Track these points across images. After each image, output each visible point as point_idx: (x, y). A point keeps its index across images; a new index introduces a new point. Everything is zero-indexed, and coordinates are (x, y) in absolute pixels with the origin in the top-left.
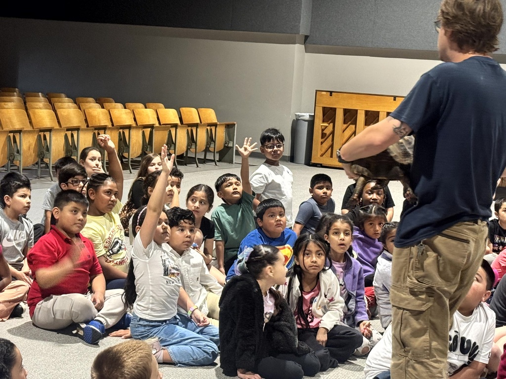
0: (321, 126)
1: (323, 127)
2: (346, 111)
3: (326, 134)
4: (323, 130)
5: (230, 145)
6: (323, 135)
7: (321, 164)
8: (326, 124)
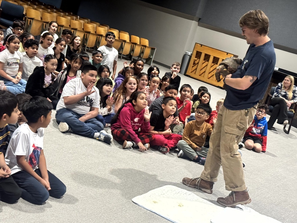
0: (194, 59)
1: (195, 60)
2: (206, 55)
3: (195, 63)
4: (194, 61)
5: (151, 57)
6: (194, 63)
7: (190, 76)
8: (196, 59)
